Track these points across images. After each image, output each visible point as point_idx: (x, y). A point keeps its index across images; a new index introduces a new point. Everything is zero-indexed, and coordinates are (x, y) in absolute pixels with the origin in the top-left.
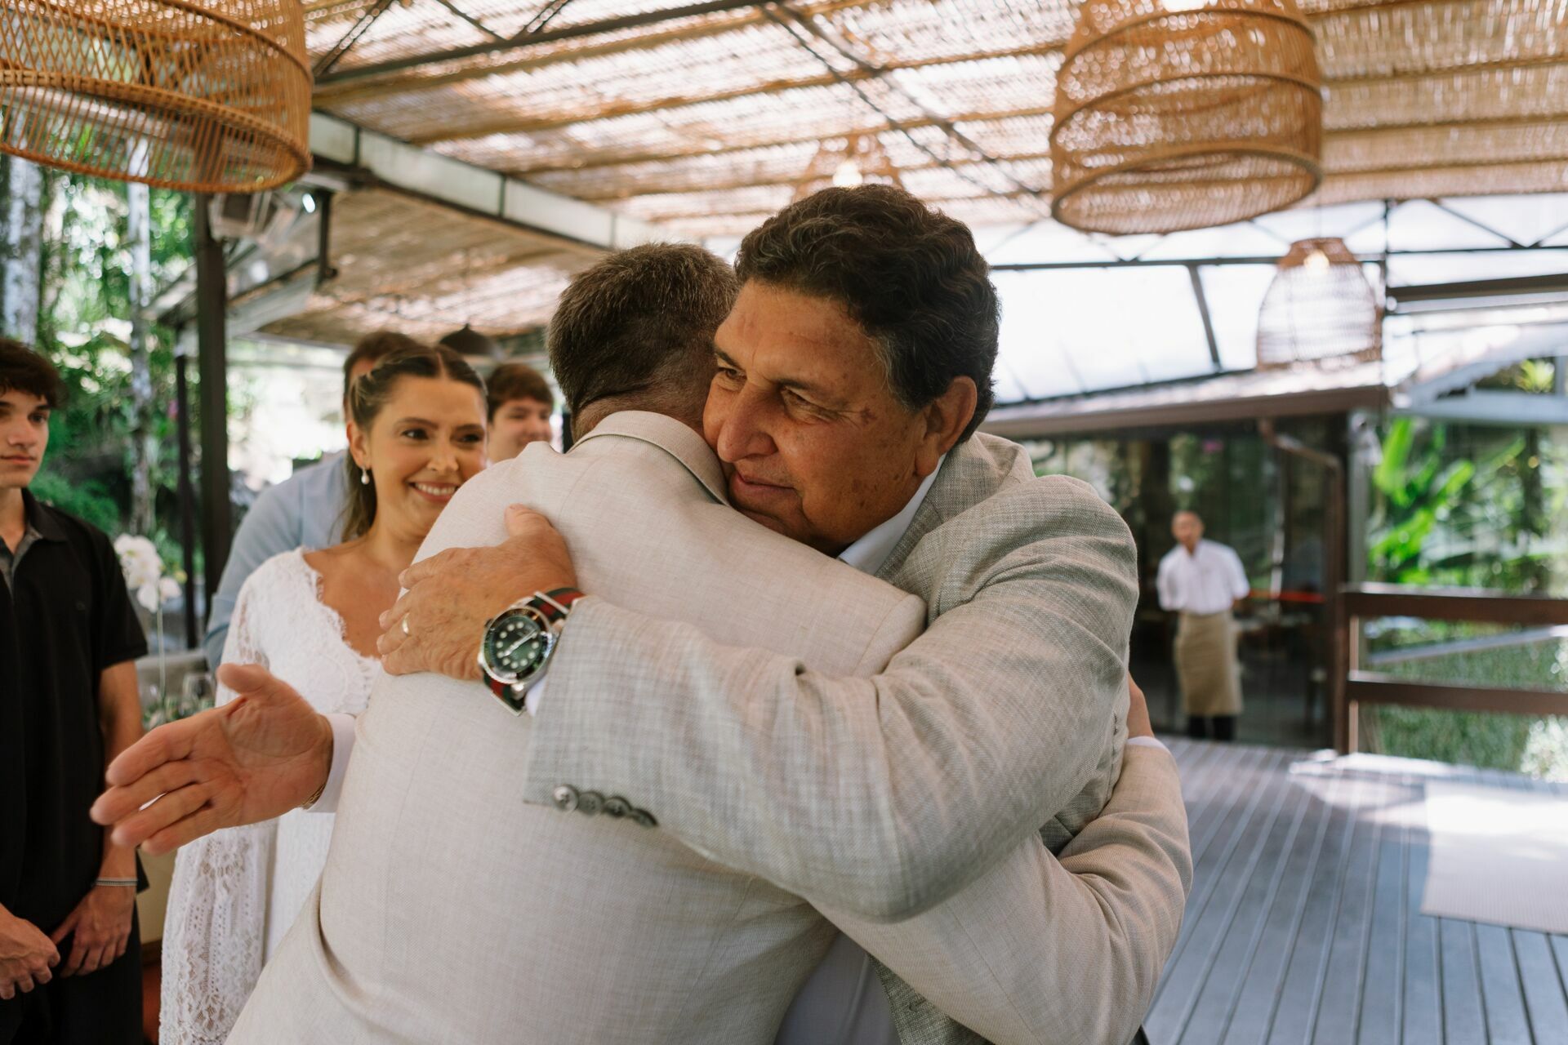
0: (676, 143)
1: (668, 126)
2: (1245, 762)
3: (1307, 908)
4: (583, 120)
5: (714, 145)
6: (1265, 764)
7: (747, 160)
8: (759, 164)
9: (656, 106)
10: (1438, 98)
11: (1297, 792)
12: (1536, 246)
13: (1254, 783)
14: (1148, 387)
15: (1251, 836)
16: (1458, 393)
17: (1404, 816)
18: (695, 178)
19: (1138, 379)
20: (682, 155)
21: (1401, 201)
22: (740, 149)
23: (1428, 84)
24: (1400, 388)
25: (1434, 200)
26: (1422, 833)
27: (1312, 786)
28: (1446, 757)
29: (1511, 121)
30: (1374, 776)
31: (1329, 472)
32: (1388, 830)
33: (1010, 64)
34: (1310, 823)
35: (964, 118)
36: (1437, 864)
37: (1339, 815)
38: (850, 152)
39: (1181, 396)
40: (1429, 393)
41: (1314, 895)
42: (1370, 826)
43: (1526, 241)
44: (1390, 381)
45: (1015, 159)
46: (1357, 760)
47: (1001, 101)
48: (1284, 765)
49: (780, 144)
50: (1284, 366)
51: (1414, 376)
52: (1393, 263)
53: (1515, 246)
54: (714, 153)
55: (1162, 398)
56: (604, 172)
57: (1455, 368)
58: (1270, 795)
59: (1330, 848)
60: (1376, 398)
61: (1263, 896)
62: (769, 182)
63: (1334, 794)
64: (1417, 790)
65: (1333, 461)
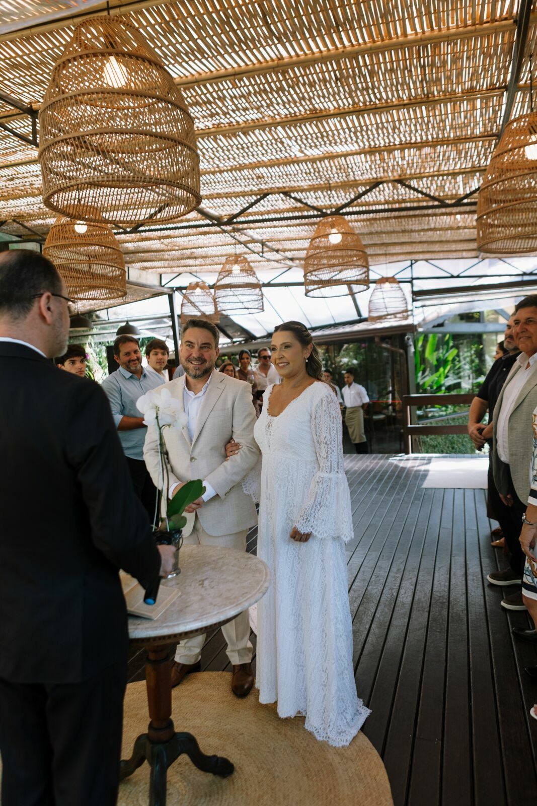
0: (163, 247)
1: (162, 243)
2: (374, 459)
3: (389, 490)
4: (131, 242)
5: (177, 248)
6: (381, 458)
7: (188, 252)
8: (192, 253)
9: (160, 238)
10: (416, 237)
11: (391, 464)
12: (458, 277)
13: (377, 463)
14: (336, 325)
15: (374, 476)
16: (441, 325)
17: (423, 468)
18: (166, 257)
19: (332, 322)
20: (163, 251)
21: (416, 261)
22: (187, 249)
23: (413, 234)
24: (419, 325)
25: (427, 260)
26: (427, 471)
27: (395, 462)
28: (442, 452)
29: (441, 242)
30: (416, 459)
31: (401, 355)
32: (416, 471)
33: (285, 229)
34: (393, 472)
35: (268, 241)
36: (428, 478)
37: (403, 469)
38: (236, 262)
39: (348, 329)
40: (430, 326)
41: (391, 488)
42: (412, 471)
43: (455, 274)
44: (416, 323)
45: (284, 251)
46: (411, 455)
47: (281, 236)
48: (388, 458)
49: (201, 248)
50: (380, 318)
51: (424, 320)
52: (415, 281)
53: (452, 277)
54: (177, 250)
55: (341, 330)
56: (131, 255)
57: (438, 317)
58: (382, 466)
59: (399, 477)
60: (412, 328)
61: (376, 489)
62: (195, 258)
63: (402, 464)
64: (429, 460)
65: (401, 351)
